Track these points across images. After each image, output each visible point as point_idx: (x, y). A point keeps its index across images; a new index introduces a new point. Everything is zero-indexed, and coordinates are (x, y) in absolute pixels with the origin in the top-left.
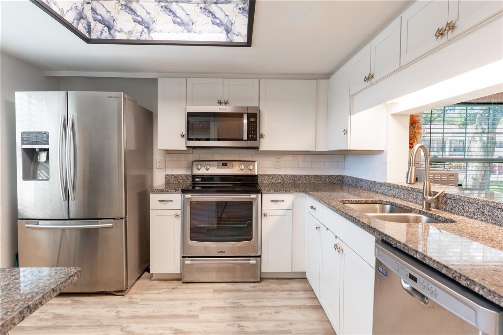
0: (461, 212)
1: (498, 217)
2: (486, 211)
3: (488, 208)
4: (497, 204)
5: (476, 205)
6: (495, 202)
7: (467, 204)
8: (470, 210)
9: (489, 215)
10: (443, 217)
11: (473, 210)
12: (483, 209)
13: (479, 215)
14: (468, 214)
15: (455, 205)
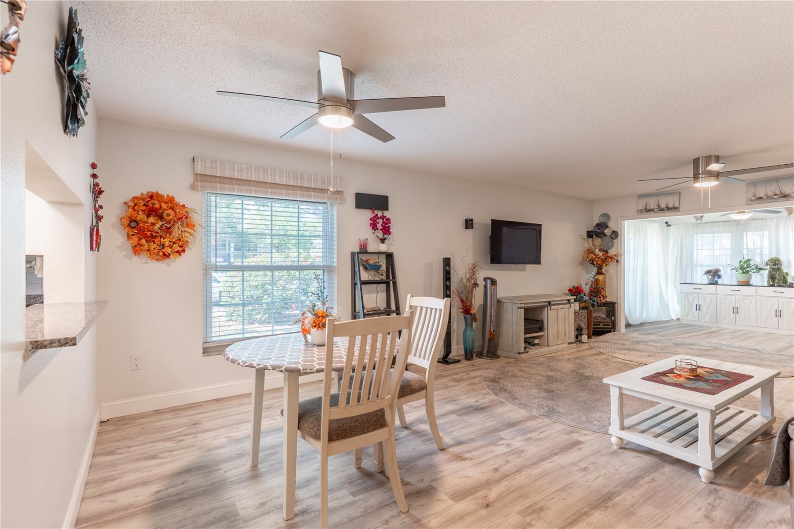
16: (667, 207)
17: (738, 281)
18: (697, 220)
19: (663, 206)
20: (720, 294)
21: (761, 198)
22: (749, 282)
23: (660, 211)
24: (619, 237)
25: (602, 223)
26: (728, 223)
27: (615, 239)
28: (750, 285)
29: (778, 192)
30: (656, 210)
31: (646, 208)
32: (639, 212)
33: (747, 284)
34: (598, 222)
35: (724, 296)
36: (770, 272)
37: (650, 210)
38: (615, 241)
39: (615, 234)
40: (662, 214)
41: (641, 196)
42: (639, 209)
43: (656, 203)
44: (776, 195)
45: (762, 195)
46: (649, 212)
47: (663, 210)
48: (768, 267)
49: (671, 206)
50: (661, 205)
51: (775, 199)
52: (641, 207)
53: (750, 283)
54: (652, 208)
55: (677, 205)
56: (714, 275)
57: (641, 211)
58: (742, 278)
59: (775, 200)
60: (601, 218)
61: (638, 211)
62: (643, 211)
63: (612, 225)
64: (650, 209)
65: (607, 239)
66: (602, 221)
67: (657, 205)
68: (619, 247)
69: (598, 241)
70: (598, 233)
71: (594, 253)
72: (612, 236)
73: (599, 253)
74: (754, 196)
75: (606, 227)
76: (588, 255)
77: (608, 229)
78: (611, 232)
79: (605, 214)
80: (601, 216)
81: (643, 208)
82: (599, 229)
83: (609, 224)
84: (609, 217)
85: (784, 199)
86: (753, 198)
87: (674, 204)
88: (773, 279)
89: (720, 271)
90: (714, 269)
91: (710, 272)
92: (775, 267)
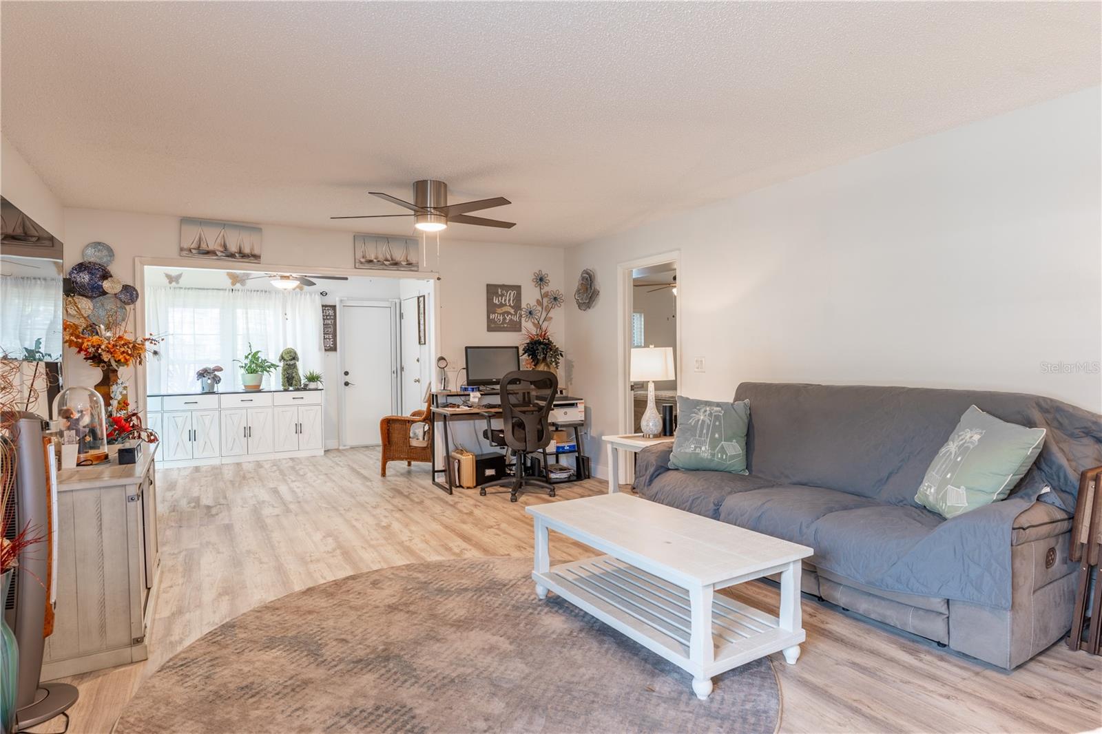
16: (240, 252)
17: (245, 386)
18: (170, 283)
19: (233, 248)
20: (225, 409)
21: (371, 261)
22: (260, 386)
23: (227, 256)
24: (138, 302)
25: (95, 264)
26: (221, 292)
27: (129, 304)
28: (260, 391)
29: (389, 258)
30: (218, 254)
31: (199, 247)
32: (184, 253)
33: (257, 389)
34: (79, 261)
35: (233, 411)
36: (284, 370)
37: (208, 253)
38: (130, 307)
39: (130, 294)
40: (231, 263)
41: (186, 221)
42: (186, 246)
43: (219, 241)
44: (387, 260)
45: (372, 258)
46: (206, 257)
47: (232, 255)
48: (281, 364)
49: (247, 250)
50: (228, 247)
51: (386, 265)
52: (189, 243)
53: (261, 388)
54: (211, 247)
55: (256, 252)
56: (209, 375)
57: (190, 250)
58: (251, 379)
59: (385, 267)
60: (90, 251)
61: (182, 249)
62: (194, 251)
63: (120, 273)
64: (207, 249)
65: (110, 304)
66: (93, 260)
67: (221, 245)
68: (139, 323)
69: (85, 305)
70: (82, 286)
71: (97, 334)
72: (122, 296)
73: (108, 334)
74: (363, 257)
75: (106, 275)
76: (78, 337)
77: (110, 279)
78: (118, 288)
79: (99, 243)
80: (87, 246)
81: (194, 245)
82: (84, 278)
83: (112, 269)
84: (110, 252)
85: (395, 267)
86: (363, 260)
87: (252, 249)
88: (290, 380)
89: (220, 369)
90: (212, 366)
91: (202, 374)
92: (292, 362)
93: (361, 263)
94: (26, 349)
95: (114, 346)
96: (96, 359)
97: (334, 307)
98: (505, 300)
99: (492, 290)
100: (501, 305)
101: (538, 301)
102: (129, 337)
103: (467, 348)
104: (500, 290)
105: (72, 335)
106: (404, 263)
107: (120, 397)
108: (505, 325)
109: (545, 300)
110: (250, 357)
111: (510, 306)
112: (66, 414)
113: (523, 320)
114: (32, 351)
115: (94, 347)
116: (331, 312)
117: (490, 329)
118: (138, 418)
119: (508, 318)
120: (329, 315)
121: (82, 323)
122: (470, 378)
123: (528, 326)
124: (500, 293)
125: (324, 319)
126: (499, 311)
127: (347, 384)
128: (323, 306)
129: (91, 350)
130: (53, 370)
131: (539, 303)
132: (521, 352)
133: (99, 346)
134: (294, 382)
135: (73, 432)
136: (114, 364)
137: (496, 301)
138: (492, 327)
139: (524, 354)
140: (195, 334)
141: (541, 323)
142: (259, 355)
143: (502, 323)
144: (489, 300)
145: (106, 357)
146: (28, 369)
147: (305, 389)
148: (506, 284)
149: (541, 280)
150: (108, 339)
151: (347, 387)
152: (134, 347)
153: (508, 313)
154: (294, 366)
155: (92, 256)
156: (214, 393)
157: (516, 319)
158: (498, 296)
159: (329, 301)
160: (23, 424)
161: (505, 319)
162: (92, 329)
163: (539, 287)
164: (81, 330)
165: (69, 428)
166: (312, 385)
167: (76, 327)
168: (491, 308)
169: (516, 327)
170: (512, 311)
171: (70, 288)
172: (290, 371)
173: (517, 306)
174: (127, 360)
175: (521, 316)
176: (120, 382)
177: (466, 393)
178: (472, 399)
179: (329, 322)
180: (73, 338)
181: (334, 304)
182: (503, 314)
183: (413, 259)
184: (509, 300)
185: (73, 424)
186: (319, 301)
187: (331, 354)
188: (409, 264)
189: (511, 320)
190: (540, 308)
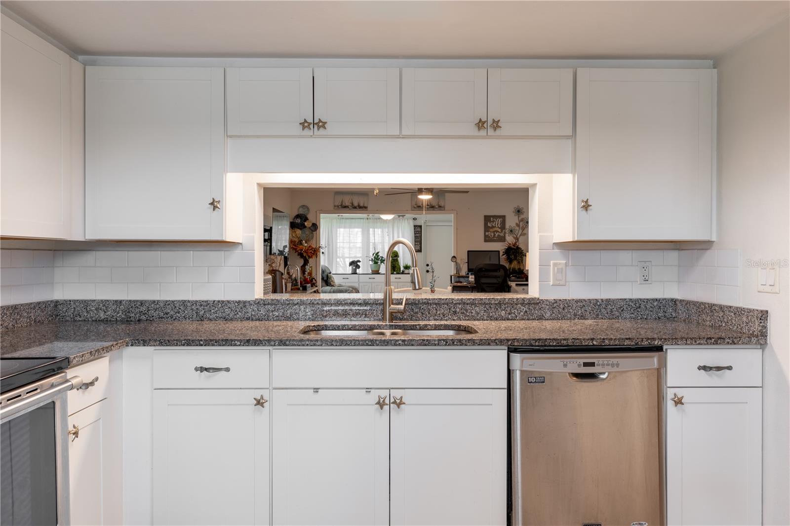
0: (426, 317)
1: (472, 313)
2: (458, 310)
3: (460, 306)
4: (473, 300)
5: (446, 306)
6: (471, 299)
7: (435, 306)
8: (438, 312)
9: (461, 313)
10: (433, 325)
11: (443, 311)
12: (454, 308)
13: (451, 315)
14: (436, 317)
15: (417, 310)
16: (359, 206)
17: (372, 271)
19: (356, 204)
20: (361, 282)
21: (419, 206)
22: (379, 271)
23: (353, 208)
24: (318, 231)
25: (302, 215)
27: (314, 231)
28: (379, 274)
30: (350, 207)
31: (342, 204)
32: (336, 208)
33: (377, 272)
34: (297, 214)
35: (364, 284)
36: (391, 262)
37: (345, 207)
38: (315, 233)
39: (315, 227)
40: (354, 211)
41: (337, 194)
42: (336, 204)
43: (350, 201)
44: (428, 205)
46: (345, 209)
47: (355, 208)
48: (390, 259)
49: (361, 205)
50: (354, 204)
51: (427, 208)
52: (338, 203)
54: (347, 204)
55: (366, 205)
56: (355, 264)
57: (338, 206)
58: (375, 267)
60: (301, 209)
61: (335, 206)
62: (340, 207)
63: (311, 217)
64: (345, 205)
65: (307, 232)
66: (301, 213)
67: (350, 203)
68: (318, 240)
69: (299, 232)
70: (298, 224)
71: (302, 245)
72: (312, 228)
73: (306, 245)
74: (416, 205)
75: (306, 219)
76: (295, 246)
77: (307, 221)
78: (311, 225)
79: (304, 206)
80: (300, 207)
81: (340, 204)
82: (298, 221)
83: (309, 216)
84: (308, 209)
85: (432, 209)
86: (415, 206)
87: (364, 204)
88: (395, 268)
89: (359, 261)
90: (356, 260)
91: (352, 263)
92: (396, 258)
93: (415, 207)
94: (279, 250)
95: (308, 250)
96: (301, 255)
97: (420, 227)
98: (495, 224)
99: (487, 219)
100: (493, 227)
101: (517, 224)
102: (314, 246)
103: (468, 251)
104: (492, 219)
105: (293, 245)
106: (437, 206)
107: (308, 271)
108: (495, 238)
109: (521, 223)
110: (375, 255)
111: (498, 227)
112: (288, 273)
113: (507, 235)
114: (281, 251)
115: (300, 250)
116: (419, 229)
117: (486, 241)
118: (316, 280)
119: (497, 234)
120: (418, 232)
121: (297, 240)
122: (470, 268)
123: (510, 239)
124: (492, 220)
125: (415, 233)
126: (491, 230)
127: (428, 271)
128: (414, 226)
129: (299, 251)
130: (286, 259)
131: (518, 225)
132: (501, 254)
133: (302, 250)
134: (396, 269)
135: (290, 279)
136: (307, 257)
137: (489, 225)
138: (487, 239)
139: (503, 255)
140: (350, 242)
141: (518, 237)
142: (379, 254)
143: (494, 237)
144: (486, 224)
145: (305, 254)
146: (279, 258)
147: (403, 273)
148: (496, 215)
149: (519, 211)
150: (306, 247)
151: (428, 273)
152: (314, 250)
153: (497, 231)
154: (397, 260)
155: (301, 212)
156: (356, 274)
157: (502, 235)
158: (491, 222)
159: (418, 223)
160: (277, 272)
161: (495, 235)
162: (300, 242)
163: (517, 216)
164: (297, 243)
165: (289, 278)
166: (406, 271)
167: (295, 241)
168: (487, 229)
169: (502, 239)
170: (500, 230)
171: (293, 226)
172: (394, 263)
173: (503, 227)
174: (312, 256)
175: (505, 233)
176: (308, 264)
177: (468, 276)
178: (470, 279)
179: (418, 235)
180: (294, 246)
181: (420, 225)
182: (494, 232)
183: (442, 204)
184: (498, 224)
185: (290, 277)
186: (412, 223)
187: (419, 253)
188: (440, 207)
189: (498, 235)
190: (518, 228)
